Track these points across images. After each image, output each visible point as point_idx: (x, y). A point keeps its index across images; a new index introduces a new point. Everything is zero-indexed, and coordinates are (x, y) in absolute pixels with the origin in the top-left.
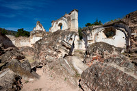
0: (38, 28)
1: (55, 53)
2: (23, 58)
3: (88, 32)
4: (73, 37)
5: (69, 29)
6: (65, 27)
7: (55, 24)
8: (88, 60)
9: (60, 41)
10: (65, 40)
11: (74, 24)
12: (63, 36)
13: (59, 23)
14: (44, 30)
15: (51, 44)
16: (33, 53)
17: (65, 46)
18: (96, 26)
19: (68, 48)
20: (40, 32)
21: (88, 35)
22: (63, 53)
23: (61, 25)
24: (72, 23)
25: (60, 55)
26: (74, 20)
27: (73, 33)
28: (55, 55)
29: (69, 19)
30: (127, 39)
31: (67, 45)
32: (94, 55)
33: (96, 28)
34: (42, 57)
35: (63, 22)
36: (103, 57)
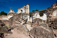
0: (11, 11)
1: (19, 23)
2: (4, 25)
3: (33, 14)
4: (27, 16)
5: (25, 13)
6: (24, 12)
7: (19, 10)
8: (33, 25)
9: (21, 18)
10: (24, 17)
11: (28, 11)
12: (23, 15)
13: (21, 9)
14: (14, 13)
15: (17, 19)
16: (9, 23)
17: (23, 20)
18: (36, 12)
19: (25, 21)
20: (12, 13)
21: (33, 15)
22: (23, 23)
23: (22, 11)
24: (26, 10)
25: (21, 24)
26: (27, 9)
27: (27, 14)
28: (19, 24)
29: (25, 8)
31: (24, 19)
32: (35, 23)
33: (36, 13)
34: (13, 24)
35: (23, 9)
36: (38, 24)
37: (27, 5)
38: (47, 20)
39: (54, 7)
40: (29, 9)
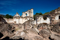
3: (37, 18)
4: (34, 22)
5: (30, 16)
6: (28, 15)
7: (24, 13)
9: (31, 23)
14: (19, 16)
18: (40, 16)
24: (31, 14)
28: (30, 27)
29: (30, 12)
30: (50, 21)
31: (33, 24)
32: (40, 27)
34: (26, 28)
35: (27, 13)
36: (43, 28)
37: (31, 10)
38: (51, 23)
39: (56, 12)
40: (33, 13)
